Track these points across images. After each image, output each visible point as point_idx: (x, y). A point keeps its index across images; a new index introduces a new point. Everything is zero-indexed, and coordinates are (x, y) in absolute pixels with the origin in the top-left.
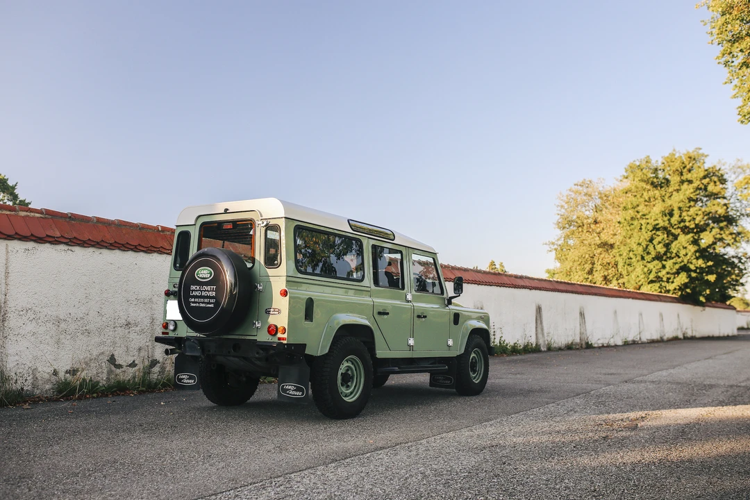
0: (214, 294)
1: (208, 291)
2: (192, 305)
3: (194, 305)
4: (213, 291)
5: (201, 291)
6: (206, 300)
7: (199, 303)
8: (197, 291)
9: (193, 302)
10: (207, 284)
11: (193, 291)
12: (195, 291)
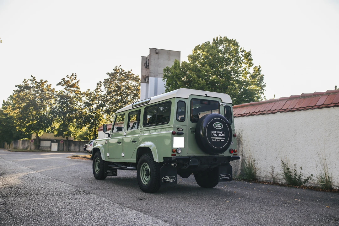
0: (224, 135)
1: (221, 134)
2: (213, 140)
3: (214, 140)
4: (223, 134)
5: (218, 134)
6: (220, 138)
7: (216, 139)
8: (215, 133)
9: (213, 139)
10: (220, 130)
11: (213, 133)
12: (214, 133)
